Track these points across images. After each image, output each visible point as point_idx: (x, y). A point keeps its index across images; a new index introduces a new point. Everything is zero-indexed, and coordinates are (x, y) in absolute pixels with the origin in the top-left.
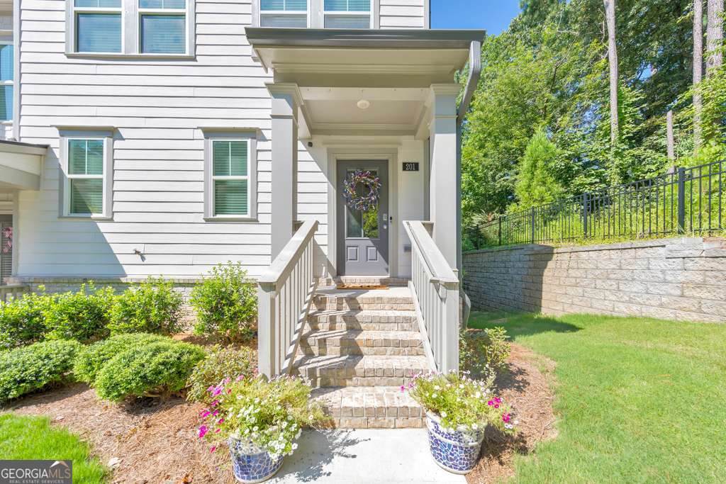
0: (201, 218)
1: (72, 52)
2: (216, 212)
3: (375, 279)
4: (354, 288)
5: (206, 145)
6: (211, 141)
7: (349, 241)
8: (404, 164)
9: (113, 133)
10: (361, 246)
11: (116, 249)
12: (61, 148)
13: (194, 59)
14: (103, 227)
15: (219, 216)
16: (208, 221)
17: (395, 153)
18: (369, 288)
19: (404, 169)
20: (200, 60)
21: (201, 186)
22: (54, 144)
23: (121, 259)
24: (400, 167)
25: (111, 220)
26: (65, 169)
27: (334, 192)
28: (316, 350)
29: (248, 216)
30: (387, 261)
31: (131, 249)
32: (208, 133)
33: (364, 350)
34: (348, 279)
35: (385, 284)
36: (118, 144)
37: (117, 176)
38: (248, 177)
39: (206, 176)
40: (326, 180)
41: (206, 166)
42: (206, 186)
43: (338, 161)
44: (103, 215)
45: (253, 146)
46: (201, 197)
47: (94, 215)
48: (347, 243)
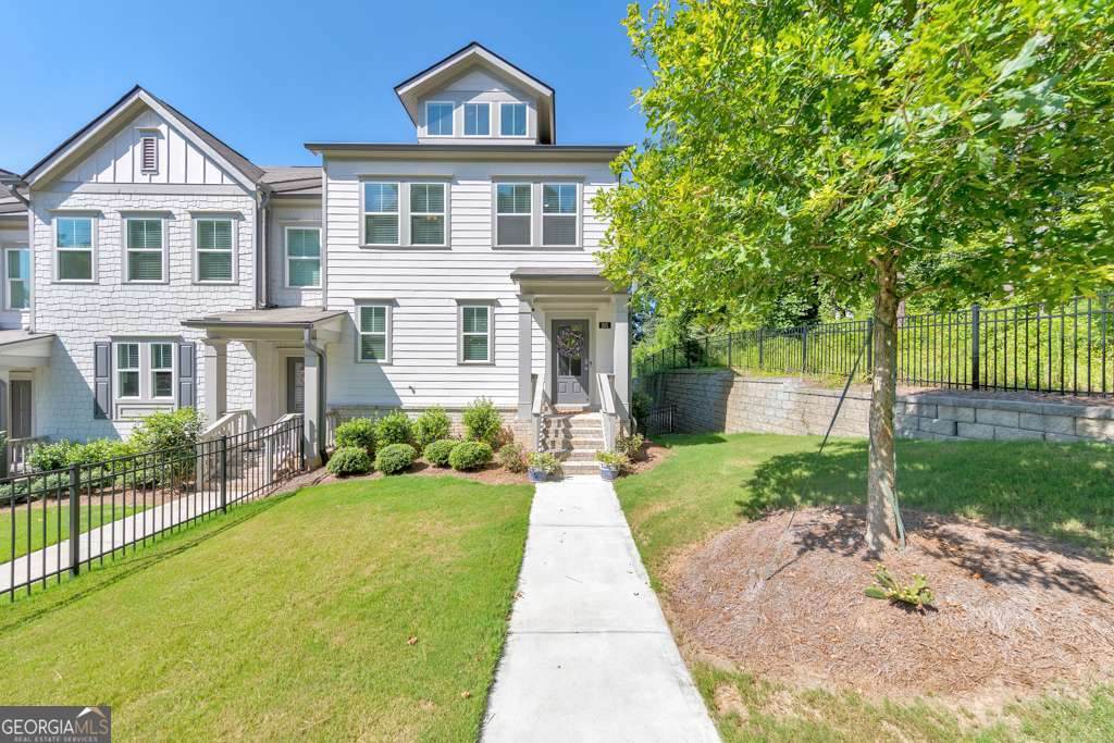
0: (455, 363)
1: (363, 244)
2: (465, 358)
3: (579, 406)
4: (564, 414)
5: (458, 310)
6: (462, 308)
7: (560, 378)
8: (601, 324)
9: (392, 302)
10: (569, 381)
11: (394, 385)
12: (356, 313)
13: (450, 249)
14: (386, 369)
15: (467, 361)
16: (460, 365)
17: (594, 316)
18: (575, 413)
19: (600, 327)
20: (454, 249)
21: (455, 340)
22: (351, 310)
23: (399, 392)
24: (598, 325)
25: (391, 365)
26: (359, 329)
27: (549, 343)
28: (550, 446)
29: (488, 361)
30: (588, 393)
31: (407, 385)
32: (460, 302)
33: (574, 446)
34: (559, 406)
35: (586, 410)
36: (395, 310)
37: (395, 332)
38: (488, 334)
39: (459, 333)
40: (543, 334)
41: (459, 326)
42: (458, 340)
43: (553, 321)
44: (386, 361)
45: (492, 310)
46: (455, 347)
47: (379, 361)
48: (559, 380)
